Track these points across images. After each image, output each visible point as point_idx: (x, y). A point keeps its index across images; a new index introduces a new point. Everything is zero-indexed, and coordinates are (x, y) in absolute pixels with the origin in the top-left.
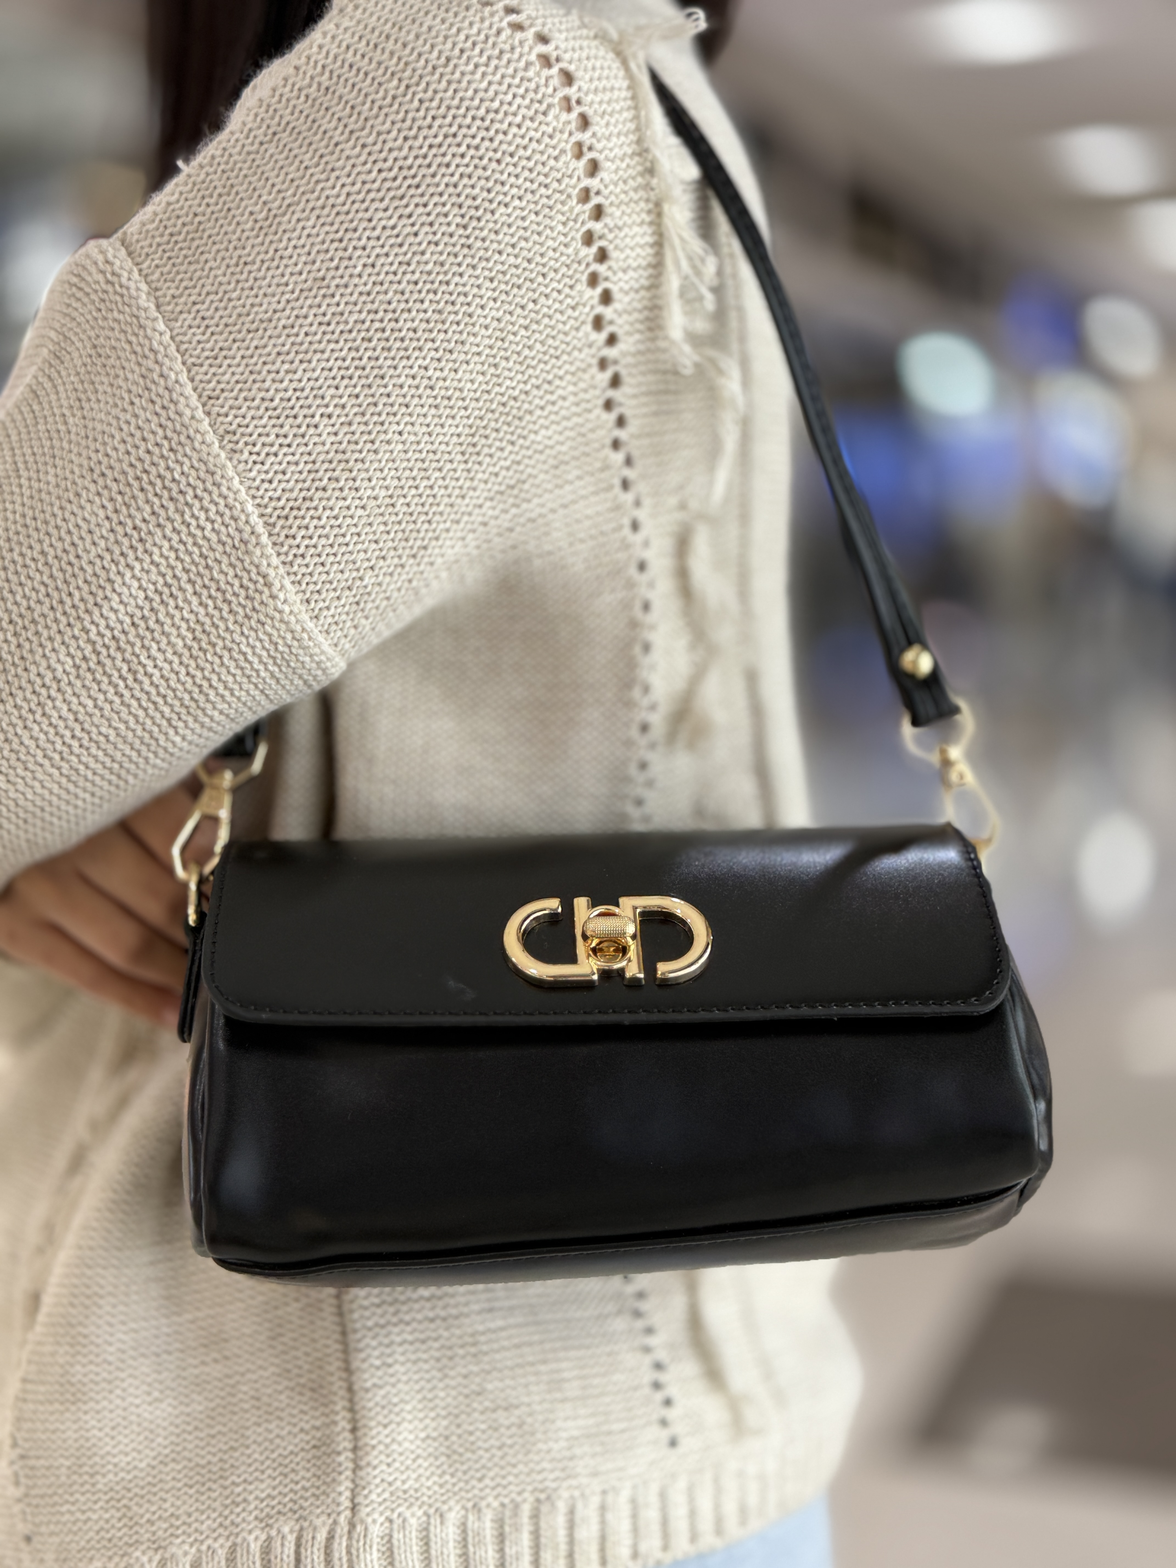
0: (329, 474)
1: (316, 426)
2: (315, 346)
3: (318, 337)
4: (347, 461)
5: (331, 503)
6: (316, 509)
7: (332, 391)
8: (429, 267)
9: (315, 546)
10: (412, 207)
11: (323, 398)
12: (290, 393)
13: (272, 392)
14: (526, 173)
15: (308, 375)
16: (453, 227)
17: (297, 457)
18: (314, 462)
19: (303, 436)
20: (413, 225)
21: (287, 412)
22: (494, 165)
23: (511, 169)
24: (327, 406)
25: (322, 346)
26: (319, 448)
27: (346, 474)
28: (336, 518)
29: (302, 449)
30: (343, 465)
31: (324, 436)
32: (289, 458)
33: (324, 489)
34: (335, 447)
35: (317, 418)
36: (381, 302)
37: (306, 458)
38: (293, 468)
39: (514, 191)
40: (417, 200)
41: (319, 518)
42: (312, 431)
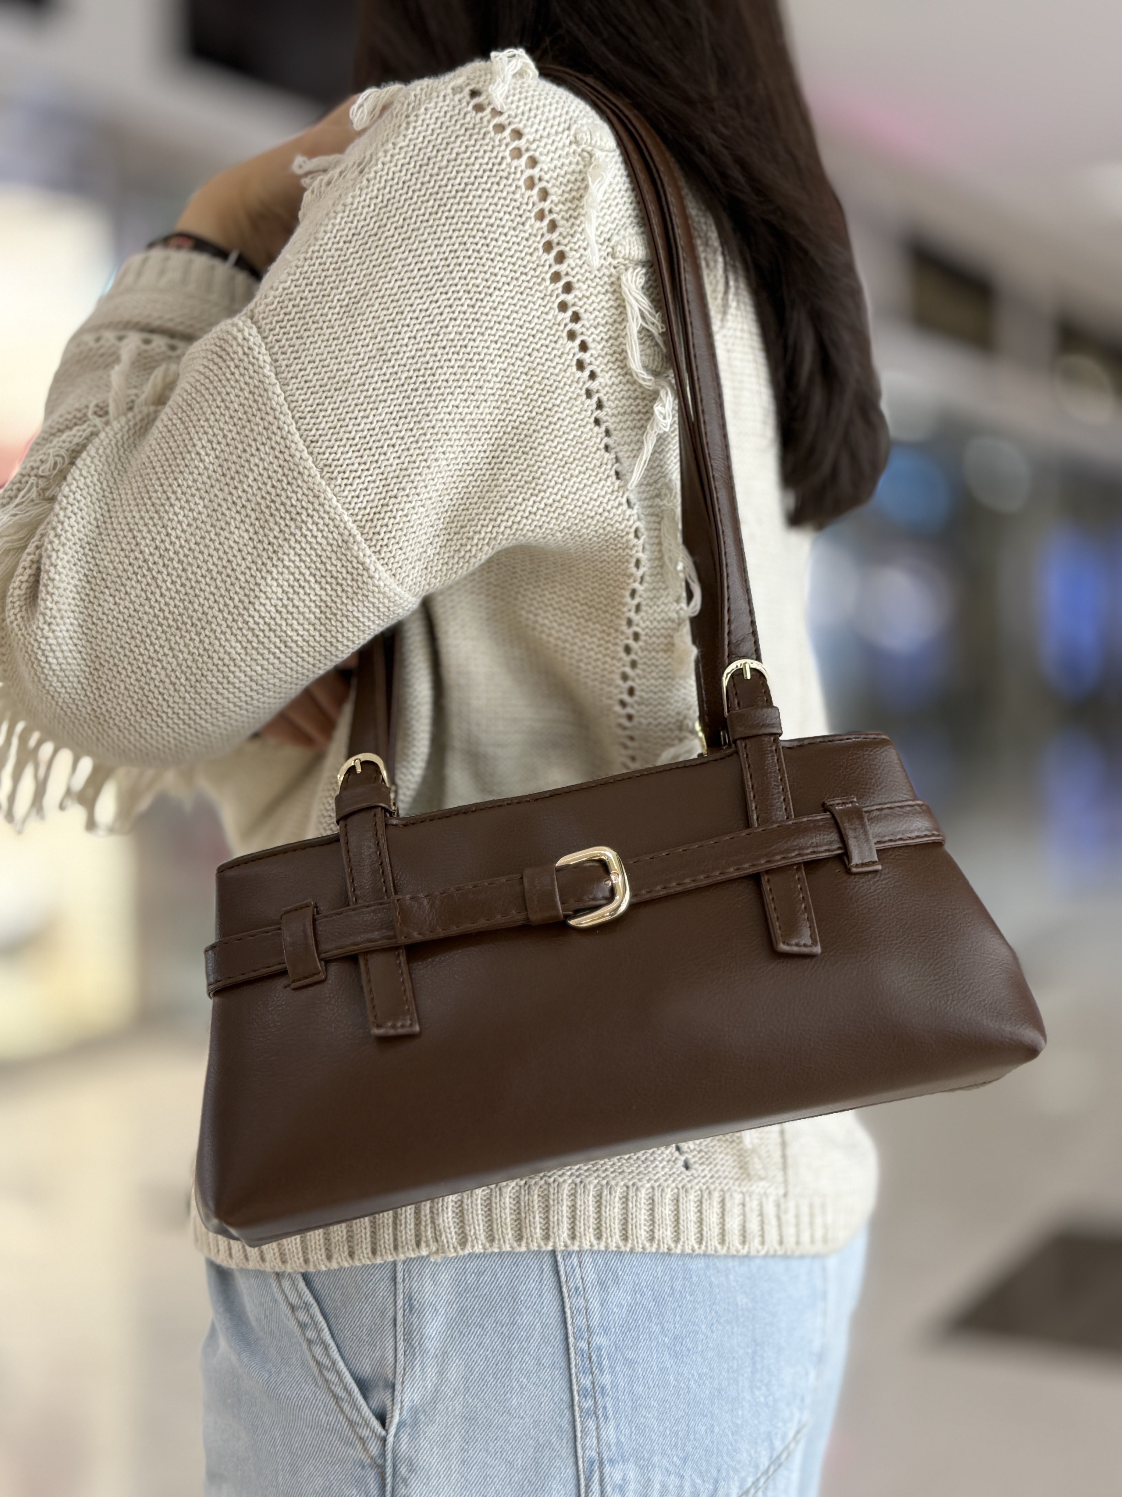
0: (397, 486)
1: (385, 454)
2: (380, 398)
3: (382, 391)
4: (409, 476)
5: (401, 506)
6: (391, 511)
7: (394, 428)
8: (452, 336)
9: (394, 538)
10: (438, 295)
11: (388, 433)
12: (366, 432)
13: (353, 433)
14: (511, 267)
15: (377, 418)
16: (465, 307)
17: (374, 477)
18: (386, 479)
19: (377, 462)
20: (439, 307)
21: (365, 446)
22: (489, 262)
23: (500, 264)
24: (391, 439)
25: (385, 397)
26: (389, 469)
27: (410, 485)
28: (406, 516)
29: (377, 471)
30: (406, 479)
31: (391, 460)
32: (369, 478)
33: (395, 497)
34: (399, 467)
35: (385, 448)
36: (422, 363)
37: (380, 477)
38: (372, 485)
39: (504, 279)
40: (441, 290)
41: (395, 518)
42: (382, 457)
